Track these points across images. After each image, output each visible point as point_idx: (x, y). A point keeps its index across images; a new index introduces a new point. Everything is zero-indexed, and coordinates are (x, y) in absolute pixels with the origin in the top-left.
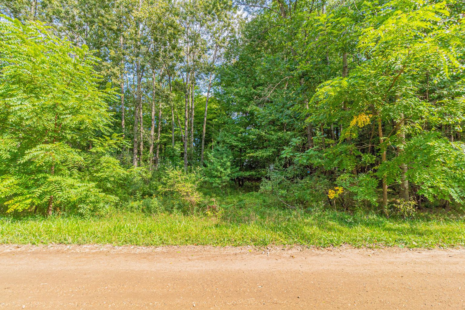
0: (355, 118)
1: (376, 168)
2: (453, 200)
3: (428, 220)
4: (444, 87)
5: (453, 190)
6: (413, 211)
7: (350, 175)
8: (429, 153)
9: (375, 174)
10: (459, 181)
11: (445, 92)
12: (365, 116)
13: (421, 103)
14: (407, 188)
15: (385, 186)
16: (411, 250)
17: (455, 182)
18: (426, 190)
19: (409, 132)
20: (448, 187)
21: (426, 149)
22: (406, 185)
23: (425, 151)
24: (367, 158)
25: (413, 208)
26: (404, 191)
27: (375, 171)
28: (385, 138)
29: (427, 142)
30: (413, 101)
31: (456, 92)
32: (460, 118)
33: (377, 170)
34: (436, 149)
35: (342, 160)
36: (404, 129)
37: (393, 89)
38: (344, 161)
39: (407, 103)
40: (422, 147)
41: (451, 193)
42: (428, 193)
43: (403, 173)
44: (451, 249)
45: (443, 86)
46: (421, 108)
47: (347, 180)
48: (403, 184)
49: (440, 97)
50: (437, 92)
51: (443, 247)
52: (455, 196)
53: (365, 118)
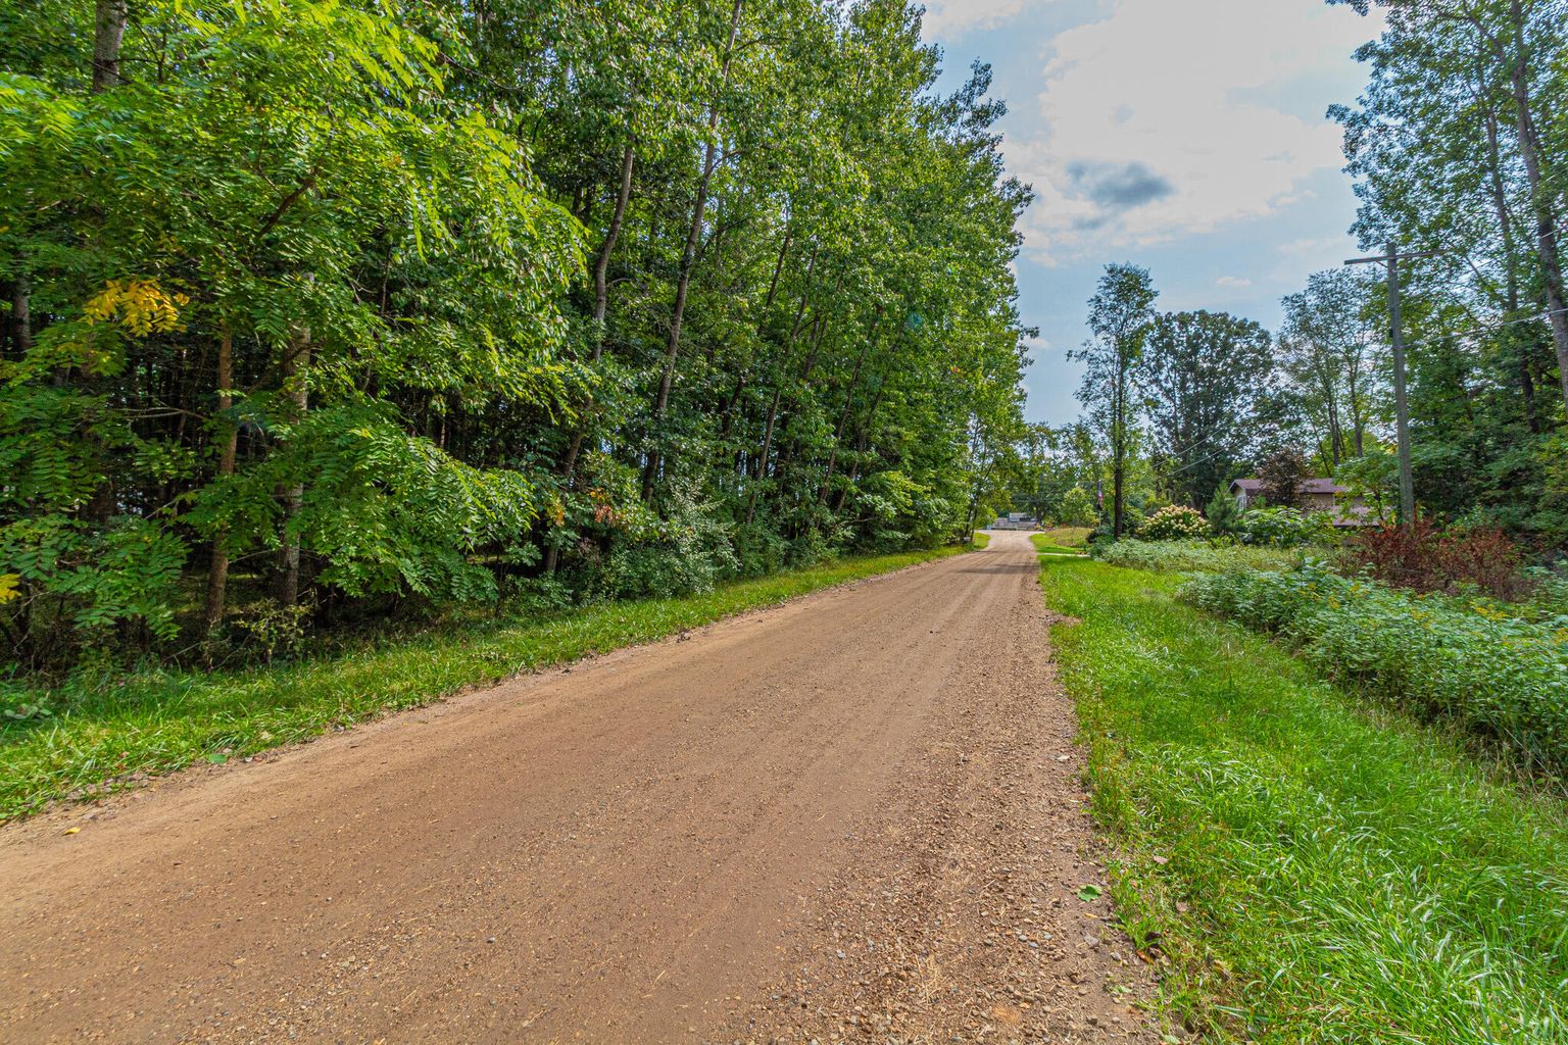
0: (113, 291)
1: (190, 496)
2: (406, 587)
3: (336, 653)
4: (425, 285)
5: (408, 561)
6: (298, 634)
7: (65, 521)
8: (353, 460)
9: (183, 519)
10: (423, 541)
11: (424, 300)
12: (154, 296)
13: (355, 308)
14: (295, 564)
15: (221, 561)
16: (249, 760)
17: (414, 543)
18: (342, 567)
19: (319, 388)
20: (399, 556)
21: (347, 448)
22: (293, 557)
23: (344, 454)
24: (161, 460)
25: (300, 625)
26: (285, 576)
27: (184, 508)
28: (236, 393)
29: (354, 427)
30: (334, 295)
31: (447, 307)
32: (445, 378)
33: (194, 504)
34: (372, 453)
35: (30, 458)
36: (305, 377)
37: (278, 231)
38: (38, 463)
39: (316, 294)
40: (337, 442)
41: (404, 571)
42: (347, 577)
43: (288, 516)
44: (362, 727)
45: (424, 280)
46: (355, 324)
47: (45, 544)
48: (283, 553)
49: (411, 308)
50: (407, 290)
51: (344, 725)
52: (412, 577)
53: (160, 303)
